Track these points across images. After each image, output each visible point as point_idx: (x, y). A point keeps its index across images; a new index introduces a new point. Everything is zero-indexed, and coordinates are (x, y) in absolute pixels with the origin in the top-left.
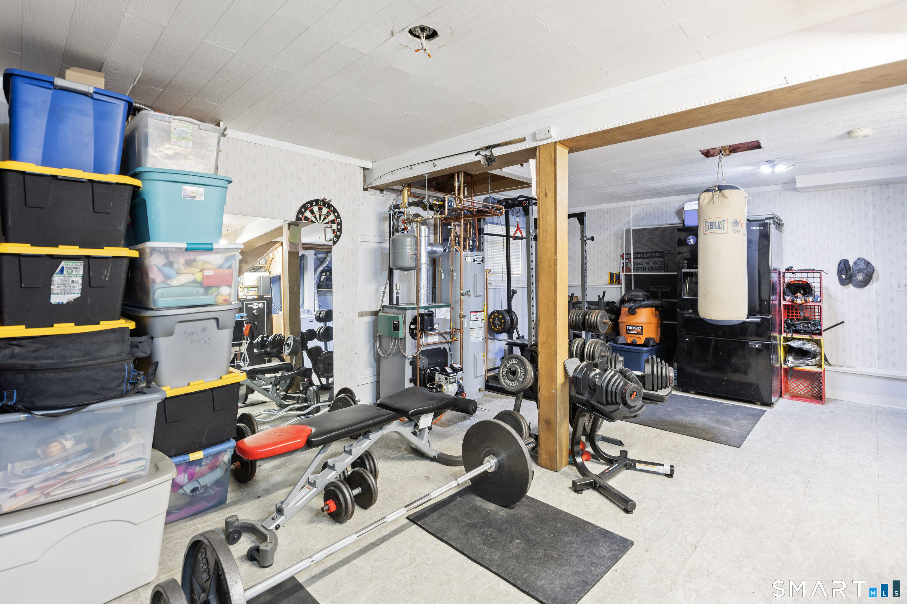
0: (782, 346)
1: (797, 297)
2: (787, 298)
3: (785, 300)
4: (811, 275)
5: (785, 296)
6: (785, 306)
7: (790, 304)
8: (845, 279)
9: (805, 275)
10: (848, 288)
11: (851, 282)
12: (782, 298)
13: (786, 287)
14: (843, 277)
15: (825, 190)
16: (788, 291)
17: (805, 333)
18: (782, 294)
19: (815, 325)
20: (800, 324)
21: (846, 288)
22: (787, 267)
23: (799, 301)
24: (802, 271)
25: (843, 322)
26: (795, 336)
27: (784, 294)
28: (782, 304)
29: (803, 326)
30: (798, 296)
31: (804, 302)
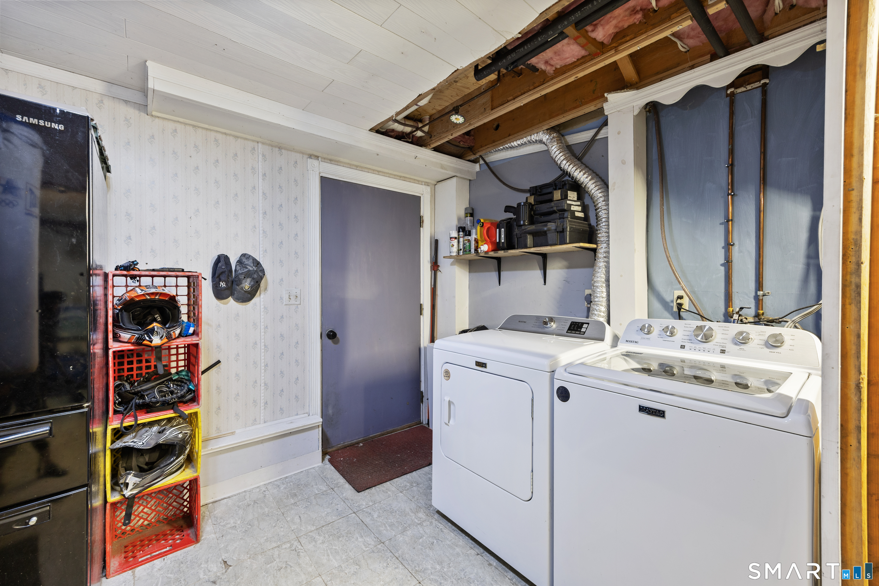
0: (108, 453)
1: (152, 331)
2: (125, 336)
3: (116, 338)
4: (171, 281)
5: (117, 331)
6: (119, 355)
7: (132, 348)
8: (225, 289)
9: (160, 281)
10: (226, 304)
11: (232, 294)
12: (110, 336)
13: (120, 310)
14: (223, 284)
15: (194, 126)
16: (126, 320)
17: (166, 406)
18: (110, 327)
19: (182, 382)
20: (153, 387)
21: (224, 304)
22: (122, 262)
23: (156, 341)
24: (153, 274)
25: (219, 362)
26: (143, 419)
27: (116, 324)
28: (111, 352)
29: (160, 392)
30: (153, 329)
31: (166, 340)
